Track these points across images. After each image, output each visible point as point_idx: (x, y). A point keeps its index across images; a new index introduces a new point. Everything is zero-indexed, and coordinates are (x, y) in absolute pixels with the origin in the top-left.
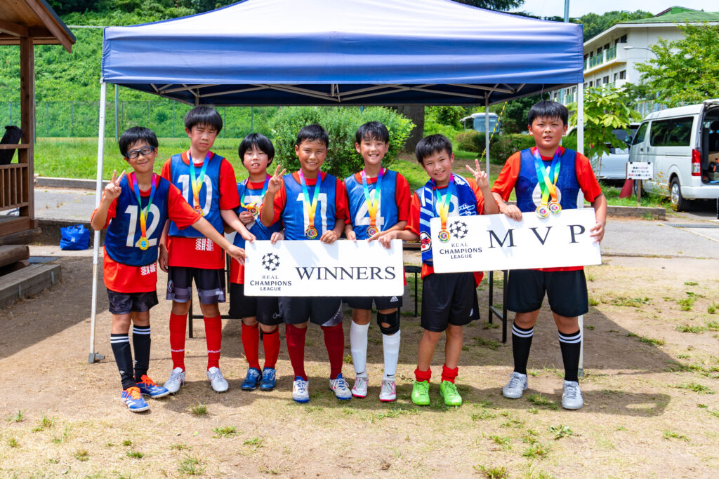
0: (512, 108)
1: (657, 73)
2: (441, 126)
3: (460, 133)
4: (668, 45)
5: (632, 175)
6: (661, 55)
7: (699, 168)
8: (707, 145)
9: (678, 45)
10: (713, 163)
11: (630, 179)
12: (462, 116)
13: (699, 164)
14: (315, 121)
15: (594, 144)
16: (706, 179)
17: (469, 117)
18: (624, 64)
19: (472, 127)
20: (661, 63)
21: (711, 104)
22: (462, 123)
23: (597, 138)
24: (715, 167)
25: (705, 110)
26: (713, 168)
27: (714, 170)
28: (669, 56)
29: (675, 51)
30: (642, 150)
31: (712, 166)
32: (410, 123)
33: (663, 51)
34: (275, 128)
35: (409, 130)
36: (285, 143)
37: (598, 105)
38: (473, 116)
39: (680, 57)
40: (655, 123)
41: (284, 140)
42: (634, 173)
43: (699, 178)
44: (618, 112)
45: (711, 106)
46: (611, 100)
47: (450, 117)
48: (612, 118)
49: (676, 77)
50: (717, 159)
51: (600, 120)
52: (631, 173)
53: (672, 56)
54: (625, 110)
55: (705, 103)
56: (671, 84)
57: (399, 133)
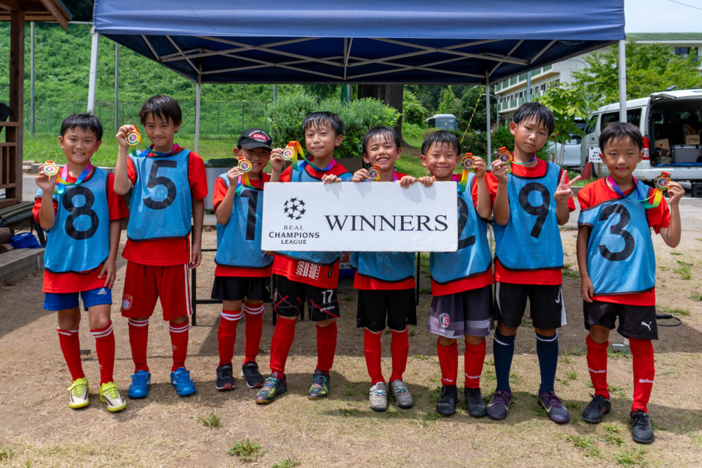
0: (466, 111)
1: (590, 79)
2: (409, 125)
3: (424, 131)
4: (598, 55)
5: (593, 159)
6: (592, 64)
7: (648, 153)
8: (653, 134)
9: (606, 57)
10: (660, 149)
11: (592, 163)
12: (426, 116)
13: (648, 149)
14: (309, 110)
15: (558, 132)
16: (653, 162)
17: (431, 118)
18: (558, 74)
19: (434, 126)
20: (593, 71)
21: (656, 97)
22: (426, 123)
23: (561, 127)
24: (661, 152)
25: (651, 102)
26: (658, 153)
27: (660, 154)
28: (599, 65)
29: (603, 62)
30: (593, 139)
31: (658, 151)
32: (396, 112)
33: (594, 62)
34: (271, 117)
35: (395, 119)
36: (280, 130)
37: (561, 97)
38: (436, 116)
39: (608, 66)
40: (604, 116)
41: (279, 128)
42: (595, 157)
43: (648, 161)
44: (577, 104)
45: (657, 99)
46: (573, 93)
47: (417, 117)
48: (574, 109)
49: (606, 82)
50: (661, 145)
51: (564, 110)
52: (592, 157)
53: (602, 65)
54: (584, 102)
55: (652, 96)
56: (601, 88)
57: (386, 121)
